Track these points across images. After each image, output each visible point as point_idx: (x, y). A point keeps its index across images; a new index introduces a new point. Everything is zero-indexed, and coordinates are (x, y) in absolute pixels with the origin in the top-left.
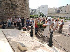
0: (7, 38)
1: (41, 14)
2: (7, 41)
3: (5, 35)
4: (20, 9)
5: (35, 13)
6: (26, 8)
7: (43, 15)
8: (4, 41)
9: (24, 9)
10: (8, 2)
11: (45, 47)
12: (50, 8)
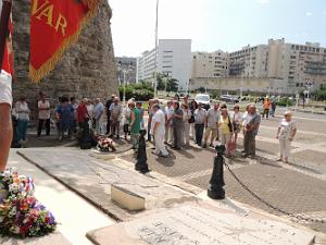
0: (56, 178)
2: (61, 187)
3: (43, 169)
6: (101, 57)
7: (172, 86)
8: (51, 186)
9: (92, 61)
10: (24, 28)
12: (199, 53)
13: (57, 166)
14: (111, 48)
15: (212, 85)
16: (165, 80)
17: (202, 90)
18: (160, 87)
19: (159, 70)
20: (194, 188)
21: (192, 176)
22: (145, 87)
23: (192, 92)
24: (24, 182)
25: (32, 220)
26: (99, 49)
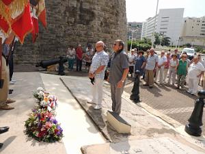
1: (157, 38)
4: (102, 23)
5: (140, 34)
6: (117, 21)
7: (166, 42)
9: (111, 23)
11: (179, 134)
12: (190, 19)
13: (79, 90)
14: (124, 15)
15: (197, 42)
16: (161, 38)
17: (189, 46)
18: (157, 42)
19: (158, 31)
20: (173, 121)
21: (173, 111)
22: (146, 42)
23: (181, 47)
24: (50, 101)
25: (47, 129)
26: (117, 15)
